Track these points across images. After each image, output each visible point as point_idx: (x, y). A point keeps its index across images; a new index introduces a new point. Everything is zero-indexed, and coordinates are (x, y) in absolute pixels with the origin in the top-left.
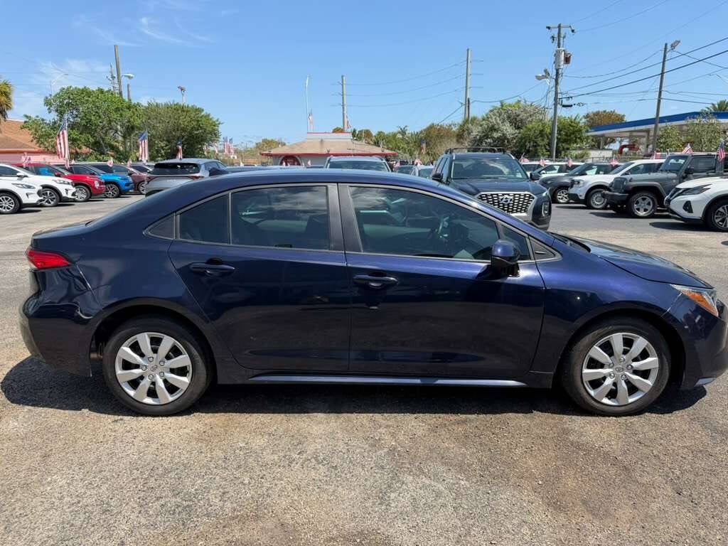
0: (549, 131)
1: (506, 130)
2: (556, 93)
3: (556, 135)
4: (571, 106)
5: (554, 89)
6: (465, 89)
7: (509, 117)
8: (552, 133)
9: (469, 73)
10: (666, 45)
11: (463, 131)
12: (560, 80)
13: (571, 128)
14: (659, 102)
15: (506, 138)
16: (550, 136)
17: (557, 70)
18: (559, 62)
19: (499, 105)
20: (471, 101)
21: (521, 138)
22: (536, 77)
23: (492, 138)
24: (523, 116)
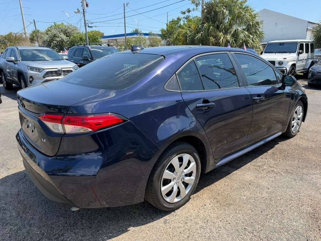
0: (84, 38)
1: (63, 37)
2: (85, 21)
3: (88, 40)
4: (92, 27)
5: (83, 18)
6: (21, 15)
7: (62, 31)
8: (86, 39)
9: (22, 7)
10: (124, 4)
11: (33, 37)
12: (85, 14)
13: (94, 37)
14: (125, 27)
15: (63, 41)
16: (85, 41)
17: (83, 10)
18: (84, 6)
19: (53, 24)
20: (35, 21)
21: (72, 41)
22: (74, 12)
23: (56, 40)
24: (69, 30)
